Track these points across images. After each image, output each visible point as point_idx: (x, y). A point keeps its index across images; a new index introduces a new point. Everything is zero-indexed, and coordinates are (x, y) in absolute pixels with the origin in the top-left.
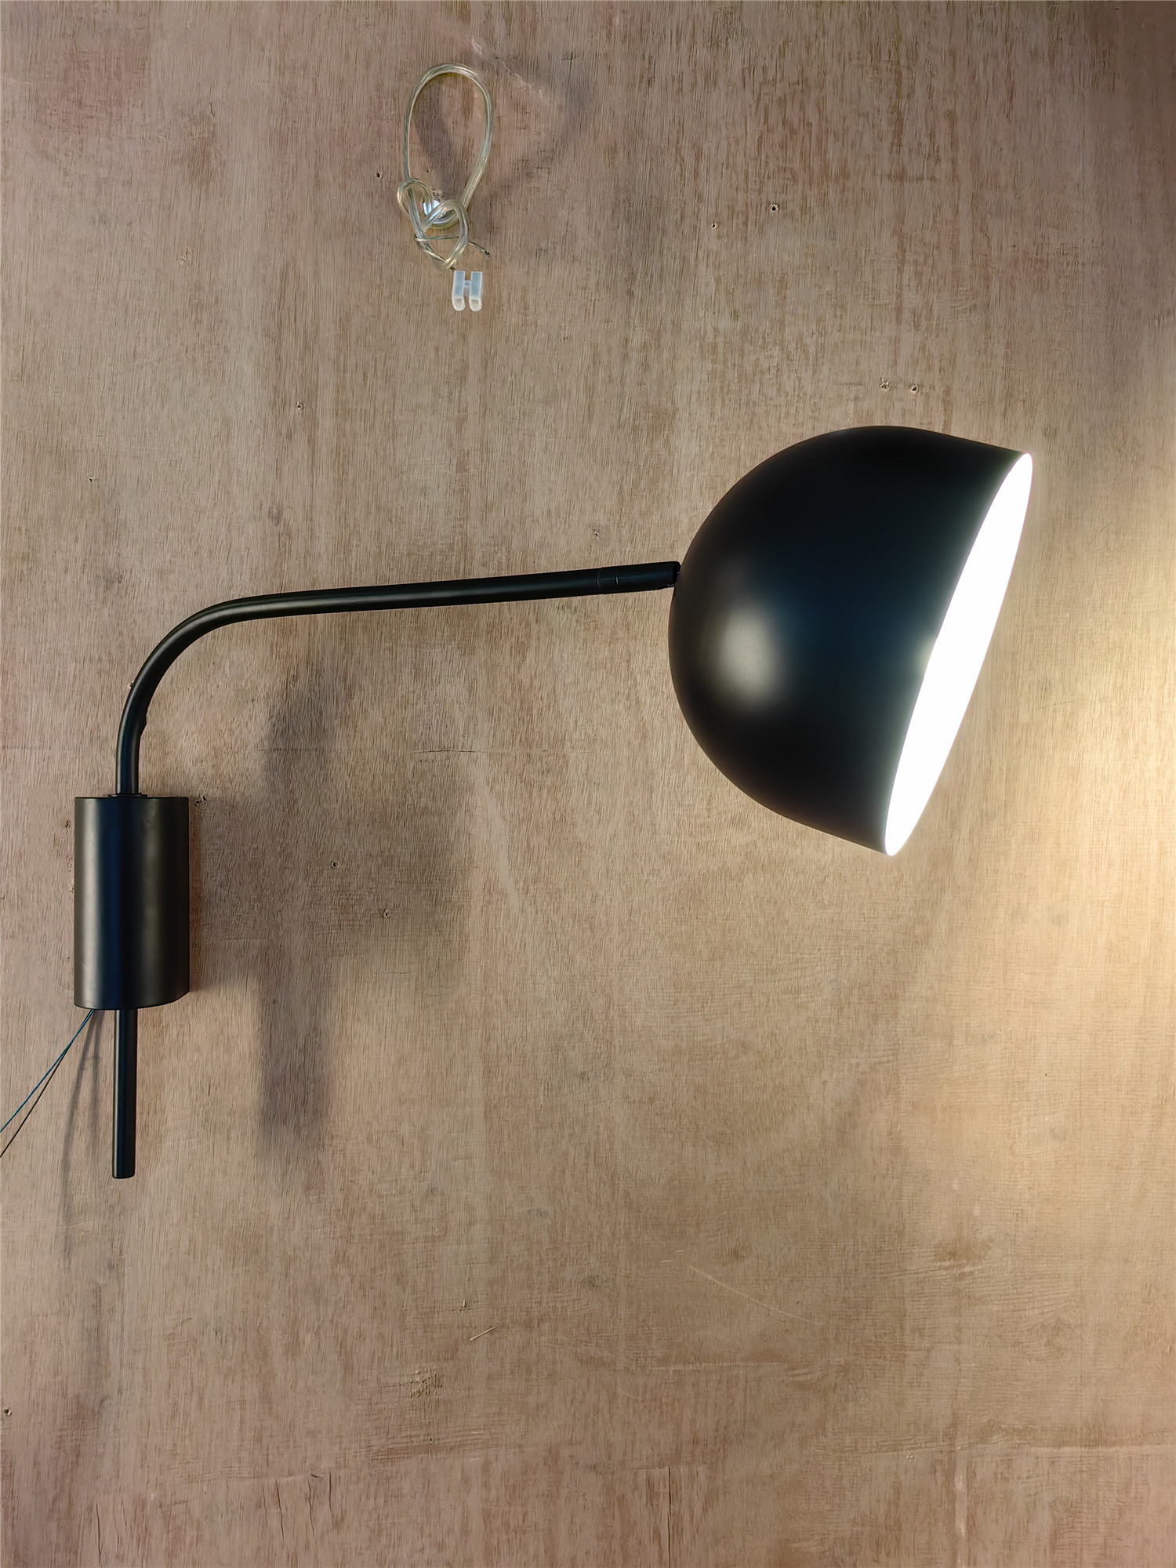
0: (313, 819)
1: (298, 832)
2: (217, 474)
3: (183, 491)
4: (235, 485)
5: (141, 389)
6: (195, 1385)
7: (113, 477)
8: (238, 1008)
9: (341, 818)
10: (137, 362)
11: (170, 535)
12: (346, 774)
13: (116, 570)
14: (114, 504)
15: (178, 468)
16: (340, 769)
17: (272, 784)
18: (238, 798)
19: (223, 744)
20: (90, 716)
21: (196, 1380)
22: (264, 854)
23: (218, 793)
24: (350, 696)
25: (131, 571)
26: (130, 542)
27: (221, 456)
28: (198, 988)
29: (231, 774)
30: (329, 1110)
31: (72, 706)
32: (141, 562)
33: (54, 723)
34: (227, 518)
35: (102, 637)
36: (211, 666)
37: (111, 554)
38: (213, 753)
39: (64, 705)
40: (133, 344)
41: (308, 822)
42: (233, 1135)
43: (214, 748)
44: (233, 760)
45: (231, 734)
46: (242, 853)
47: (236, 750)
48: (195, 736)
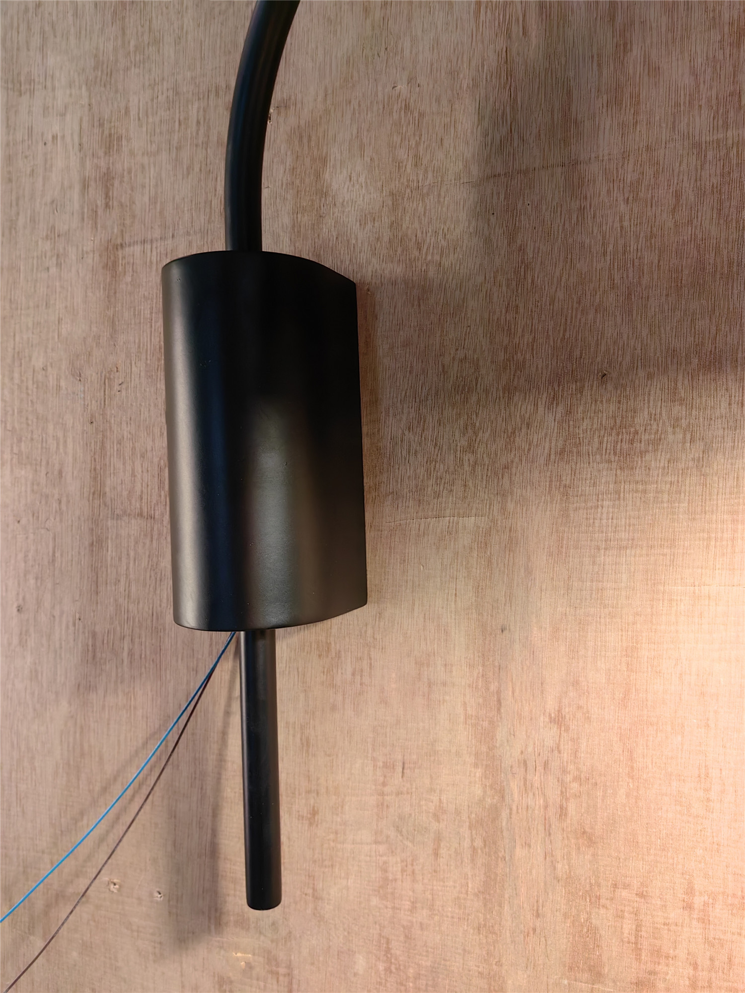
0: (560, 295)
1: (535, 321)
9: (613, 287)
12: (621, 199)
17: (488, 241)
19: (405, 184)
22: (477, 368)
23: (399, 271)
29: (419, 234)
33: (177, 198)
36: (382, 54)
38: (390, 203)
39: (188, 169)
41: (552, 302)
43: (392, 194)
44: (421, 209)
45: (416, 165)
46: (441, 369)
47: (425, 191)
48: (362, 179)
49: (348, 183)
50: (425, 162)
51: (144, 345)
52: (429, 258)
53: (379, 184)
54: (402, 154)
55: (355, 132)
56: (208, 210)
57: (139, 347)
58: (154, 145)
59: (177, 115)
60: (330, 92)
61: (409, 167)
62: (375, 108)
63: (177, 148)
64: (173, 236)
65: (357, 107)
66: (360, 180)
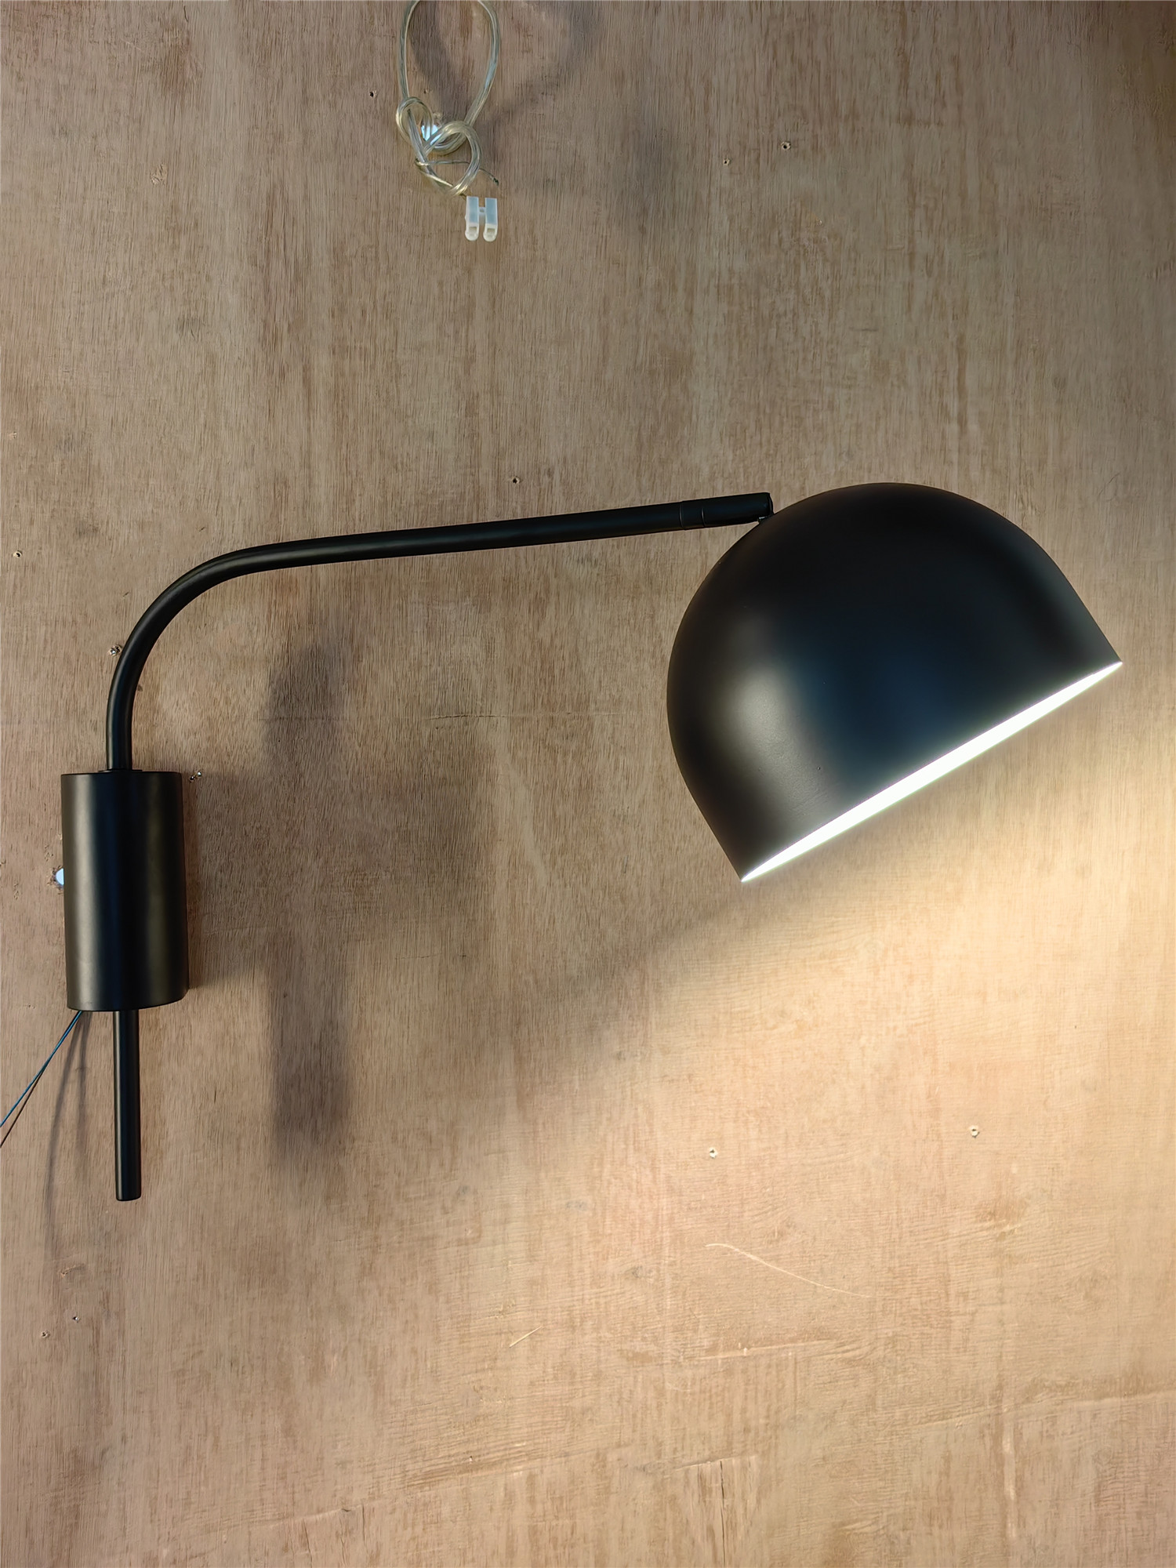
0: (321, 793)
1: (306, 808)
2: (202, 416)
3: (164, 435)
4: (223, 428)
5: (113, 320)
6: (210, 1423)
7: (83, 417)
8: (245, 1004)
9: (352, 791)
10: (107, 290)
11: (151, 482)
12: (356, 743)
13: (90, 521)
14: (85, 448)
15: (158, 409)
16: (349, 738)
17: (275, 757)
18: (237, 773)
19: (219, 714)
20: (65, 686)
21: (210, 1419)
22: (268, 834)
23: (214, 769)
24: (357, 659)
25: (108, 523)
26: (105, 490)
27: (206, 396)
28: (198, 983)
29: (229, 747)
30: (349, 1110)
31: (43, 675)
32: (119, 513)
33: (24, 694)
34: (215, 465)
35: (76, 598)
36: (202, 627)
37: (84, 504)
38: (207, 724)
39: (35, 674)
40: (102, 269)
41: (316, 797)
42: (243, 1145)
43: (209, 719)
44: (230, 731)
45: (227, 703)
46: (244, 833)
47: (233, 720)
48: (187, 705)
49: (175, 706)
53: (200, 711)
54: (216, 694)
55: (181, 674)
61: (221, 703)
62: (197, 661)
65: (183, 658)
66: (185, 706)
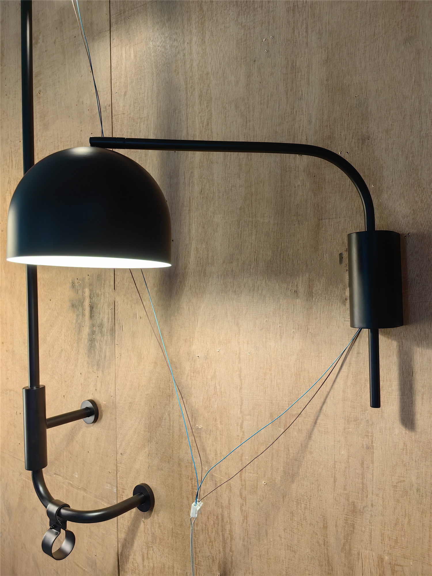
2: (414, 78)
3: (397, 91)
4: (423, 80)
7: (365, 93)
10: (375, 37)
37: (365, 128)
50: (424, 202)
51: (328, 249)
52: (425, 228)
56: (352, 211)
57: (327, 249)
58: (334, 191)
59: (342, 182)
60: (394, 180)
63: (342, 192)
64: (340, 217)
